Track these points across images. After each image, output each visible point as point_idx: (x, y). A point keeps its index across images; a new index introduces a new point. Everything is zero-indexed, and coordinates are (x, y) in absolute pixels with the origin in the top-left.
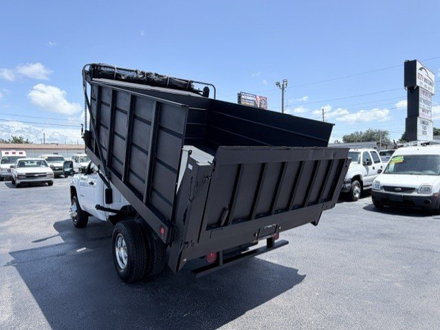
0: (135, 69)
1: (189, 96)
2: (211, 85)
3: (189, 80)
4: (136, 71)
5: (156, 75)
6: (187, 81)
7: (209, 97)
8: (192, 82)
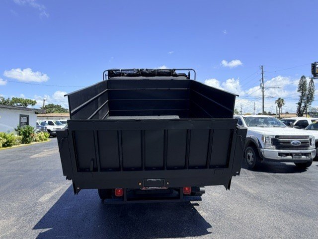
0: (132, 69)
1: (172, 80)
2: (192, 69)
3: (172, 69)
4: (133, 70)
5: (147, 70)
6: (171, 70)
7: (191, 79)
8: (175, 70)
